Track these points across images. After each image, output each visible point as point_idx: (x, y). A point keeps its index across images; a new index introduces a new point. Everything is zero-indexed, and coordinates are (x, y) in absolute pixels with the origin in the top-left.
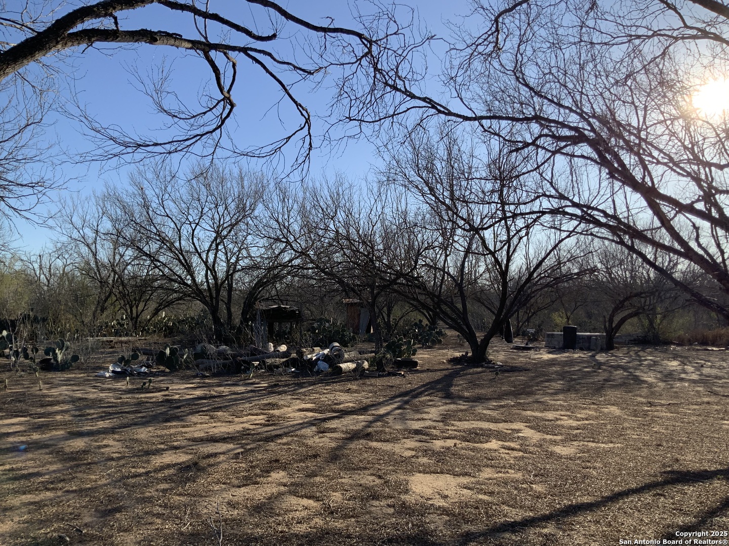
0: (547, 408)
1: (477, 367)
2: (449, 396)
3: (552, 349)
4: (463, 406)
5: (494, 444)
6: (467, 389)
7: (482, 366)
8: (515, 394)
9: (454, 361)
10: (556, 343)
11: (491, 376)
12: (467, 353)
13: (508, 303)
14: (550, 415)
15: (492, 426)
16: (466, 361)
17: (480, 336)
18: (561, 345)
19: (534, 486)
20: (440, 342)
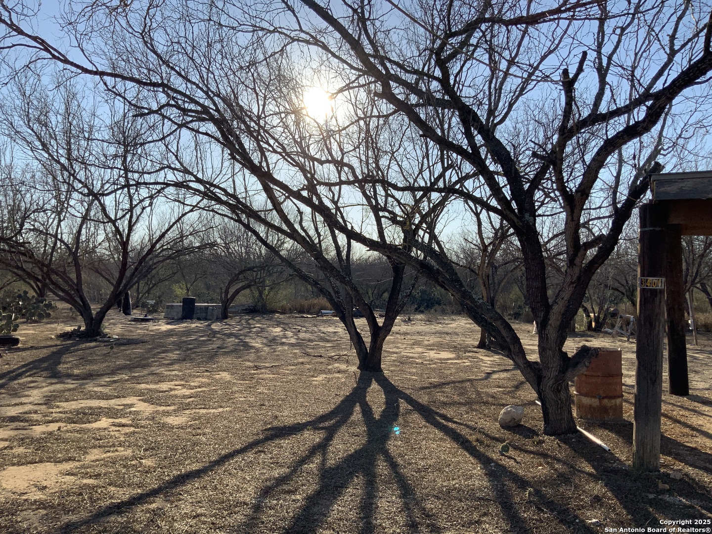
0: (161, 379)
1: (91, 341)
2: (56, 375)
3: (171, 320)
4: (71, 384)
5: (104, 422)
6: (77, 366)
7: (96, 341)
8: (130, 368)
9: (65, 336)
10: (175, 314)
11: (106, 350)
12: (80, 327)
13: (128, 273)
14: (164, 386)
15: (103, 404)
16: (78, 336)
17: (95, 308)
18: (180, 315)
19: (143, 461)
20: (49, 315)
